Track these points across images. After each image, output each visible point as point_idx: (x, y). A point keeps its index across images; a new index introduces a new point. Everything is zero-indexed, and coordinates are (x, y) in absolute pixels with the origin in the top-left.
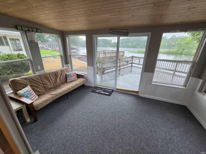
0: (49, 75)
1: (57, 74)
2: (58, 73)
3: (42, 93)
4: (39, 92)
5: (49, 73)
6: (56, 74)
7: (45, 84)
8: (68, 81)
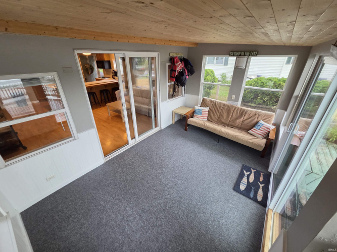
0: (235, 109)
1: (244, 113)
2: (246, 113)
3: (211, 120)
4: (211, 118)
5: (236, 107)
6: (242, 113)
7: (221, 115)
8: (250, 131)
